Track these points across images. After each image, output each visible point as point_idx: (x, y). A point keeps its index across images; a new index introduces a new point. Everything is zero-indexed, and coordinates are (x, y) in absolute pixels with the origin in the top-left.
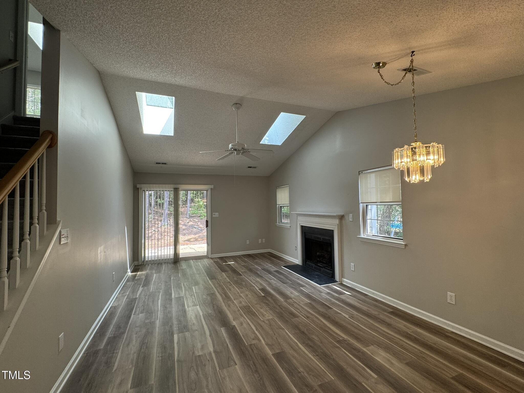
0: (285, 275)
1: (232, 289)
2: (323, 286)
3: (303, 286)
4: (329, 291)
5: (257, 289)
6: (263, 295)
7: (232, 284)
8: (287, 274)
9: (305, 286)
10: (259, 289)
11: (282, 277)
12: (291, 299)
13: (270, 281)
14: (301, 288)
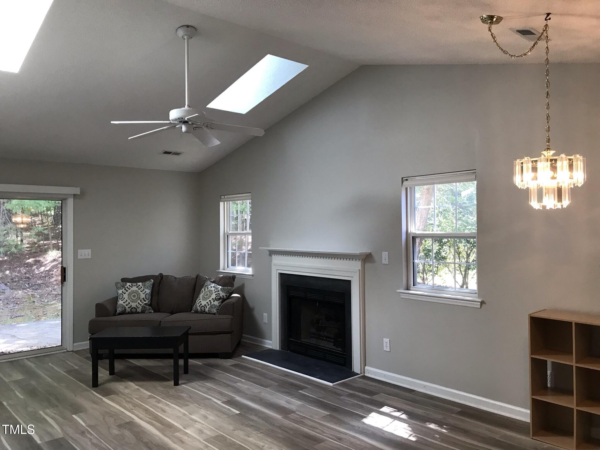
0: (258, 370)
1: (167, 408)
2: (338, 384)
3: (302, 388)
4: (351, 392)
5: (219, 402)
6: (238, 412)
7: (160, 400)
8: (260, 369)
9: (306, 388)
10: (223, 402)
11: (252, 375)
12: (294, 412)
13: (235, 385)
14: (300, 391)
